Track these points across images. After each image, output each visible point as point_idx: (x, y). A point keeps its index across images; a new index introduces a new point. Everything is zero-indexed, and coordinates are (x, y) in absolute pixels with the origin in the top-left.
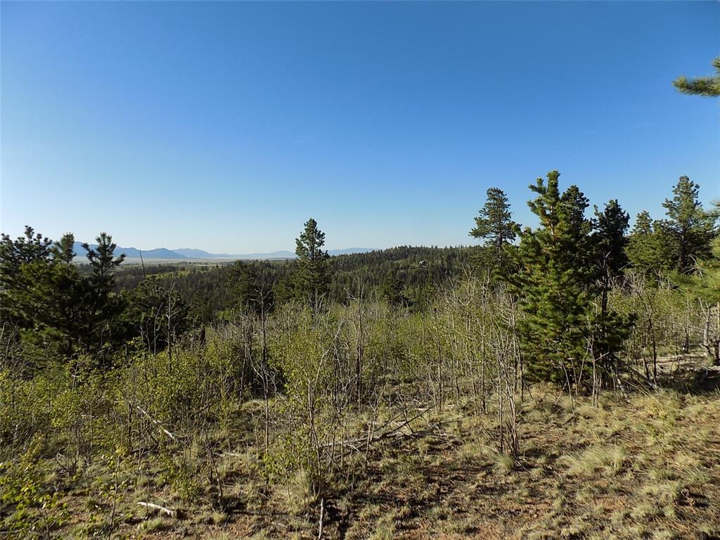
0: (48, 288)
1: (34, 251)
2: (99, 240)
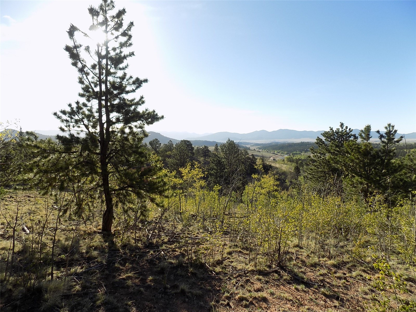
0: (358, 155)
1: (344, 136)
2: (386, 128)
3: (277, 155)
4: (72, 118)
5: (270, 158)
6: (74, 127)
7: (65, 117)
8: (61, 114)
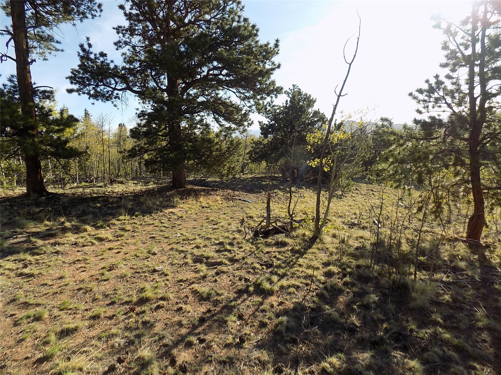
4: (430, 97)
6: (433, 107)
7: (421, 97)
8: (417, 94)
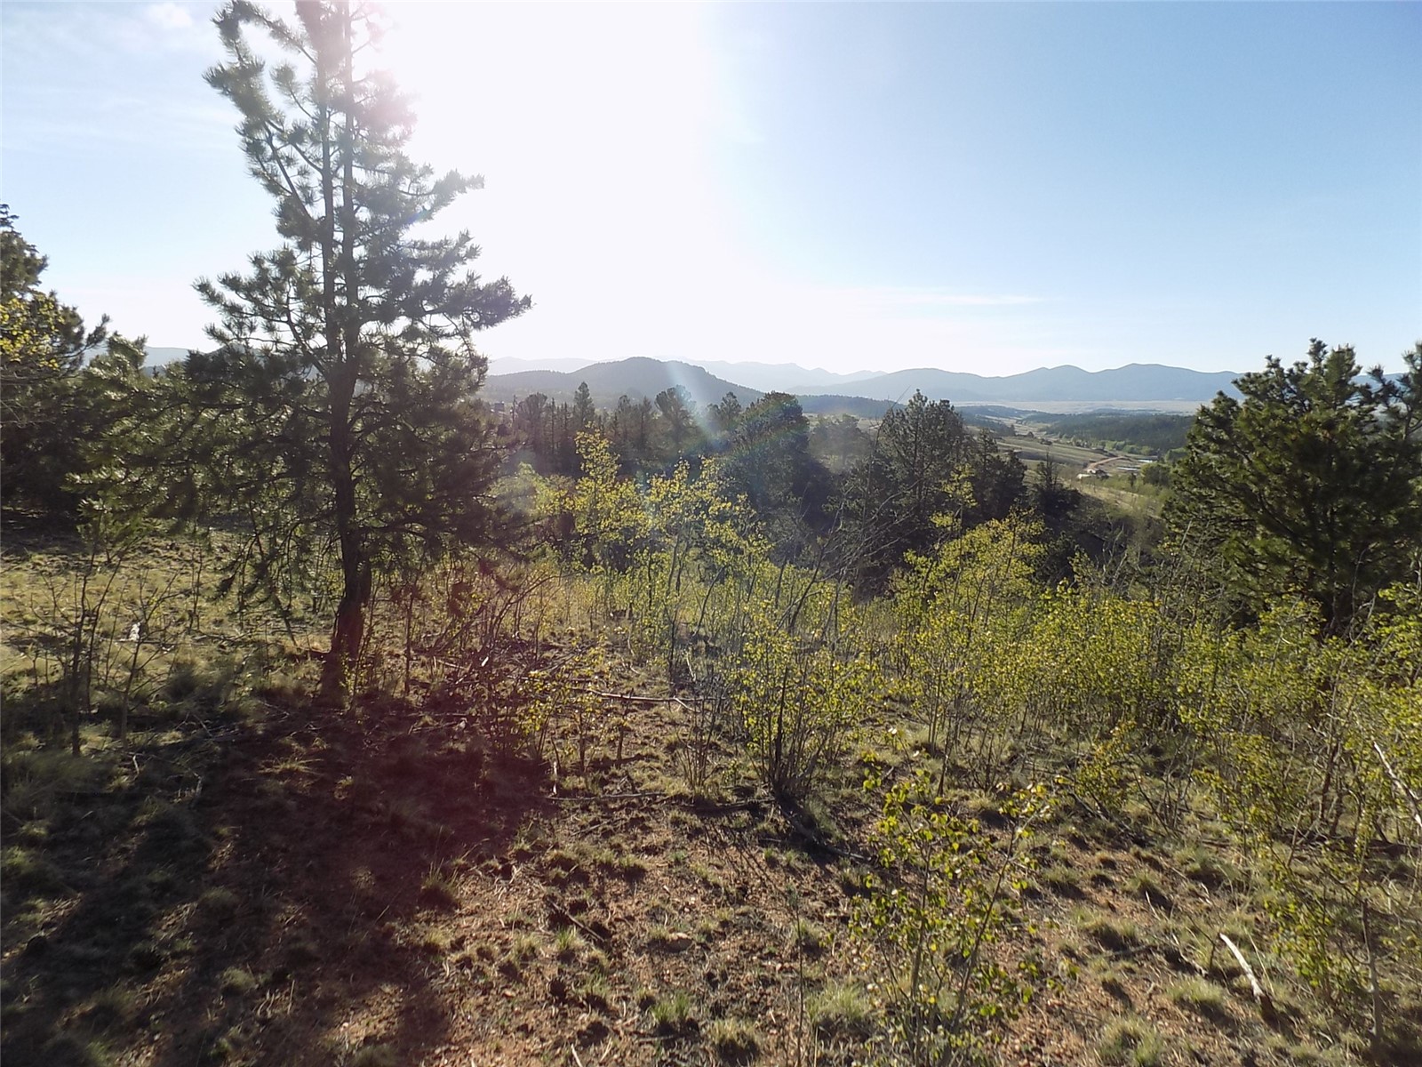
0: (1279, 459)
3: (1112, 456)
4: (256, 302)
5: (1085, 466)
6: (252, 329)
7: (232, 298)
8: (221, 289)
